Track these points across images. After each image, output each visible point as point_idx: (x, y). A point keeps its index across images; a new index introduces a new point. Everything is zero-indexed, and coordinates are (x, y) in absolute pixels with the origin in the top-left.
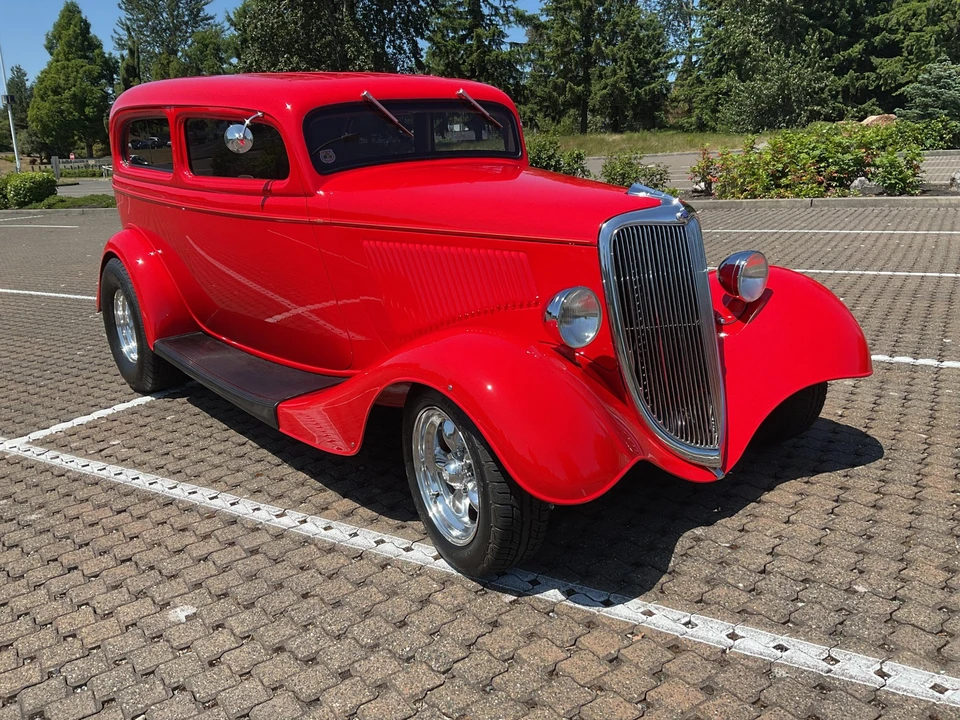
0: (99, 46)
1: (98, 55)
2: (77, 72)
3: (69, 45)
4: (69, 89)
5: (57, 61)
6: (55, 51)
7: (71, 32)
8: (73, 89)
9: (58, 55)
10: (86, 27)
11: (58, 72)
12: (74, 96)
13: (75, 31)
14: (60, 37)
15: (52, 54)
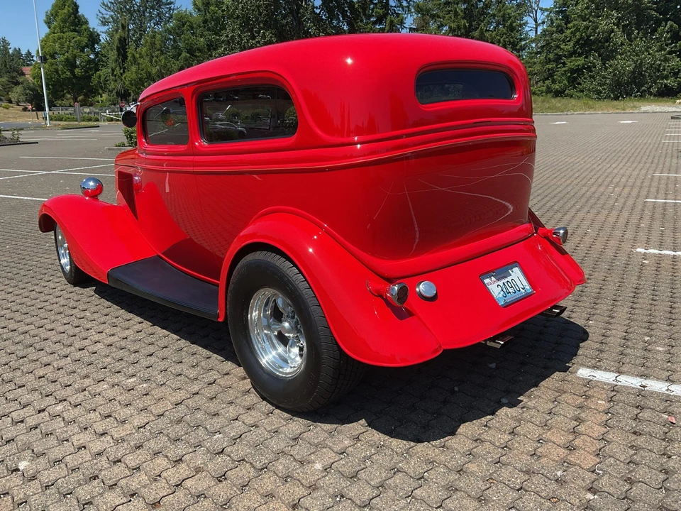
0: (86, 22)
1: (85, 30)
2: (70, 41)
3: (64, 21)
4: (64, 54)
5: (54, 33)
6: (52, 26)
7: (65, 11)
8: (66, 54)
9: (55, 28)
10: (76, 7)
11: (54, 41)
12: (67, 59)
13: (69, 11)
14: (56, 15)
15: (49, 28)
